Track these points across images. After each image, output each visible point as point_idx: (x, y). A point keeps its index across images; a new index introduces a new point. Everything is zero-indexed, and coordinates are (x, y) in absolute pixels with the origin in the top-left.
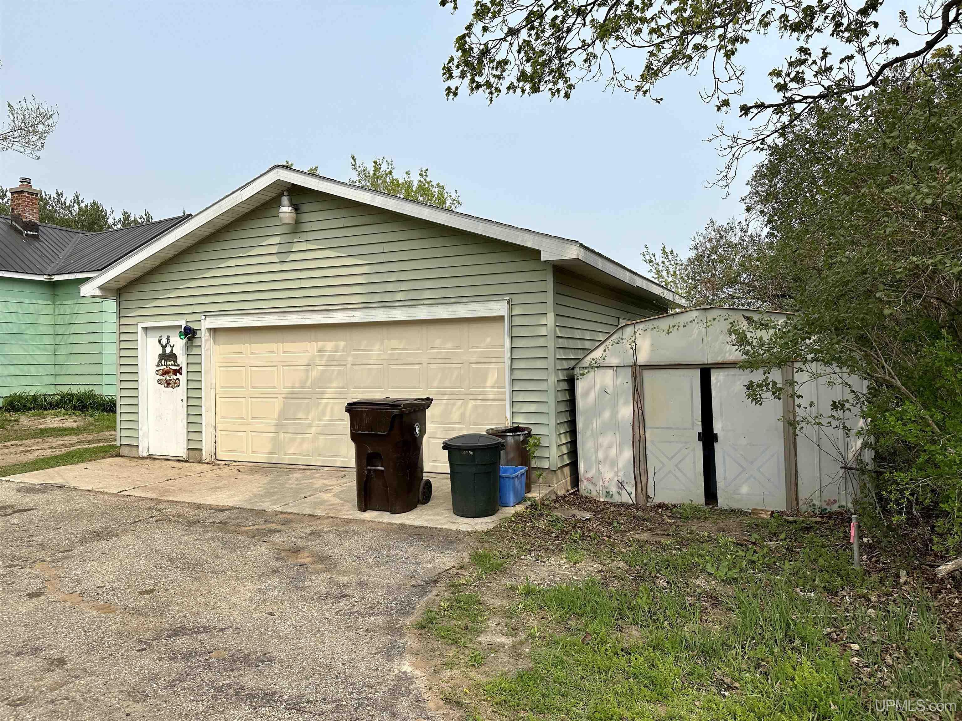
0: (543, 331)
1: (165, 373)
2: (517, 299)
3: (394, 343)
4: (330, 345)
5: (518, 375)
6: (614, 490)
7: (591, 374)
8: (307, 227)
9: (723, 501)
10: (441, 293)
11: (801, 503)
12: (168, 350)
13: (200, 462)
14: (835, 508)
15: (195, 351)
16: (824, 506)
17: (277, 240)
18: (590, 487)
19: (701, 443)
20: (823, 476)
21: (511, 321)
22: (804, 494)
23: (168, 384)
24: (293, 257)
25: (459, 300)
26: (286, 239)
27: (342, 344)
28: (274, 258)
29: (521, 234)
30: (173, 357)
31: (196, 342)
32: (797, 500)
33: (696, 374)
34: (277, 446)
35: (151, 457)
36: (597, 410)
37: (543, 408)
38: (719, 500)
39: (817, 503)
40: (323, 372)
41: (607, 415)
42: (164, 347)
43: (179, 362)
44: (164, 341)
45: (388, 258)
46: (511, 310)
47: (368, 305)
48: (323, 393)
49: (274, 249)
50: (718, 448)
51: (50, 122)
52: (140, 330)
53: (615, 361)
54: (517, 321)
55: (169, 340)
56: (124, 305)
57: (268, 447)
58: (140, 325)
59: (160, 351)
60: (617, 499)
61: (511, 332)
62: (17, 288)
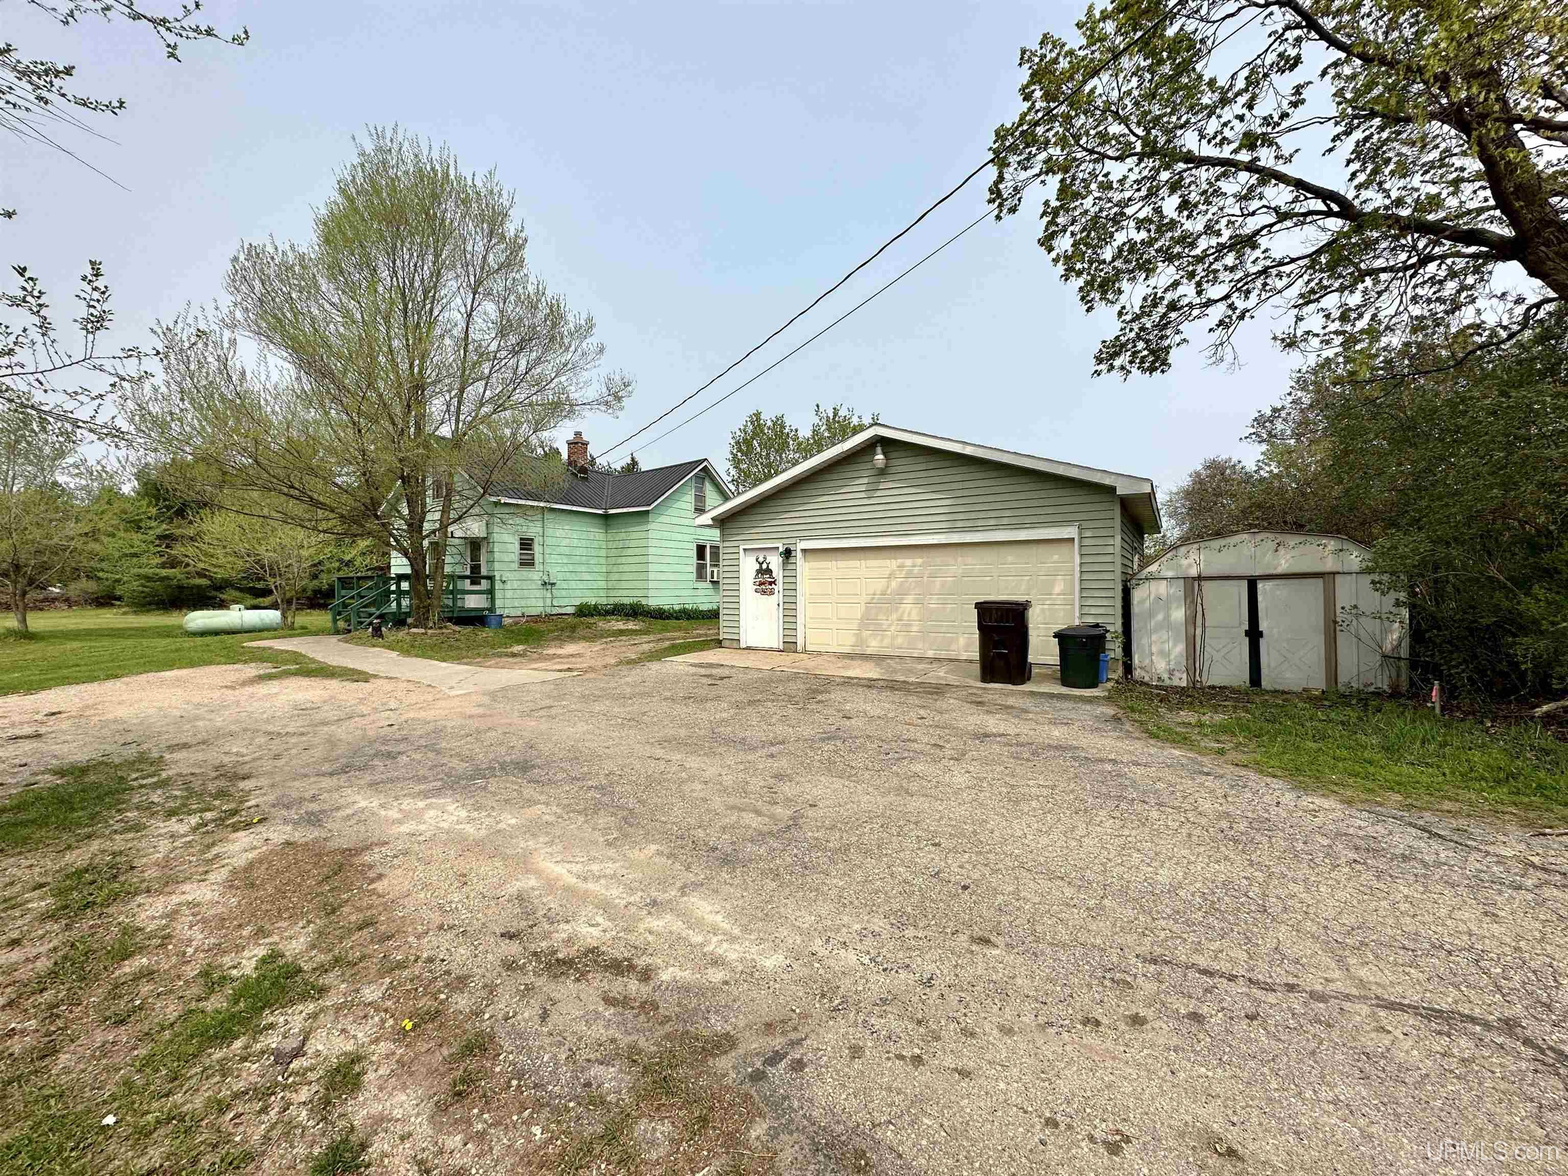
0: (1110, 550)
1: (761, 584)
2: (1085, 525)
3: (969, 560)
4: (908, 562)
5: (1087, 585)
6: (1165, 676)
7: (1147, 584)
8: (893, 470)
9: (1265, 683)
10: (1014, 521)
11: (1339, 685)
12: (764, 566)
13: (796, 652)
14: (1372, 689)
15: (790, 567)
16: (1361, 687)
17: (865, 480)
18: (1143, 674)
19: (1247, 639)
20: (1361, 664)
21: (1080, 542)
22: (1342, 678)
23: (764, 592)
24: (879, 493)
25: (1033, 526)
26: (872, 479)
27: (919, 561)
28: (863, 495)
29: (1099, 474)
30: (769, 571)
31: (792, 560)
32: (1336, 683)
33: (1245, 584)
34: (860, 641)
35: (748, 648)
36: (1151, 614)
37: (1110, 611)
38: (1263, 683)
39: (1354, 685)
40: (902, 583)
41: (1160, 617)
42: (761, 564)
43: (774, 575)
44: (761, 560)
45: (966, 493)
46: (1080, 533)
47: (952, 530)
48: (902, 599)
49: (863, 488)
50: (1262, 642)
51: (630, 388)
52: (742, 552)
53: (1170, 574)
54: (1086, 542)
55: (765, 558)
56: (727, 532)
57: (851, 640)
58: (742, 547)
59: (758, 566)
60: (1168, 682)
61: (1080, 550)
62: (574, 518)
